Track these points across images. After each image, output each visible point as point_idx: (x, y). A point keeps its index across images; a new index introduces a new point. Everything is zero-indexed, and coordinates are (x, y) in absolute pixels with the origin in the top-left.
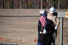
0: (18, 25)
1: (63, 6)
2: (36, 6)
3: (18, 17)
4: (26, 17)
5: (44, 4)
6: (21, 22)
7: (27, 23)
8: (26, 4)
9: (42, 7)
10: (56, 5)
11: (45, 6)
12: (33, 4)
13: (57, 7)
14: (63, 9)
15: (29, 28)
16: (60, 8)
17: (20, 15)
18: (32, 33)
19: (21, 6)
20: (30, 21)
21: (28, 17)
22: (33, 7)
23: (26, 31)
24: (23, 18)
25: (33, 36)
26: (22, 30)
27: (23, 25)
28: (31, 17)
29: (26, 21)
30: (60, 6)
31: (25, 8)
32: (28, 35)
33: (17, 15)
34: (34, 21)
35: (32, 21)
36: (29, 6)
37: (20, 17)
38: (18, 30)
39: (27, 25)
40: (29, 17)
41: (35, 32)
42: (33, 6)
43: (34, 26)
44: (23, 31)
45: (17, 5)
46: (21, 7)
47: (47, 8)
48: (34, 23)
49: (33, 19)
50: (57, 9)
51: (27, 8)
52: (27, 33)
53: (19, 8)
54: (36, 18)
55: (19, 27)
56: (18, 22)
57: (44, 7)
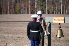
0: (6, 31)
1: (50, 12)
2: (24, 11)
3: (6, 23)
4: (14, 23)
5: (32, 10)
6: (9, 27)
7: (16, 28)
8: (14, 10)
9: (30, 12)
10: (44, 10)
11: (33, 11)
12: (21, 10)
13: (45, 12)
14: (51, 14)
15: (18, 33)
16: (48, 13)
17: (8, 21)
18: (20, 38)
19: (9, 11)
20: (19, 26)
21: (16, 23)
22: (21, 13)
23: (14, 36)
24: (11, 24)
25: (21, 41)
26: (10, 36)
27: (12, 30)
28: (19, 22)
29: (15, 26)
30: (48, 11)
31: (13, 14)
32: (16, 41)
33: (6, 21)
34: (22, 27)
35: (20, 26)
36: (18, 11)
37: (9, 23)
38: (6, 35)
39: (16, 30)
40: (18, 23)
41: (23, 37)
42: (21, 11)
43: (22, 31)
44: (12, 37)
45: (5, 11)
46: (9, 13)
47: (35, 13)
48: (22, 28)
49: (22, 24)
50: (45, 14)
51: (16, 13)
52: (15, 38)
53: (7, 13)
54: (24, 24)
55: (8, 33)
56: (7, 28)
57: (32, 13)
